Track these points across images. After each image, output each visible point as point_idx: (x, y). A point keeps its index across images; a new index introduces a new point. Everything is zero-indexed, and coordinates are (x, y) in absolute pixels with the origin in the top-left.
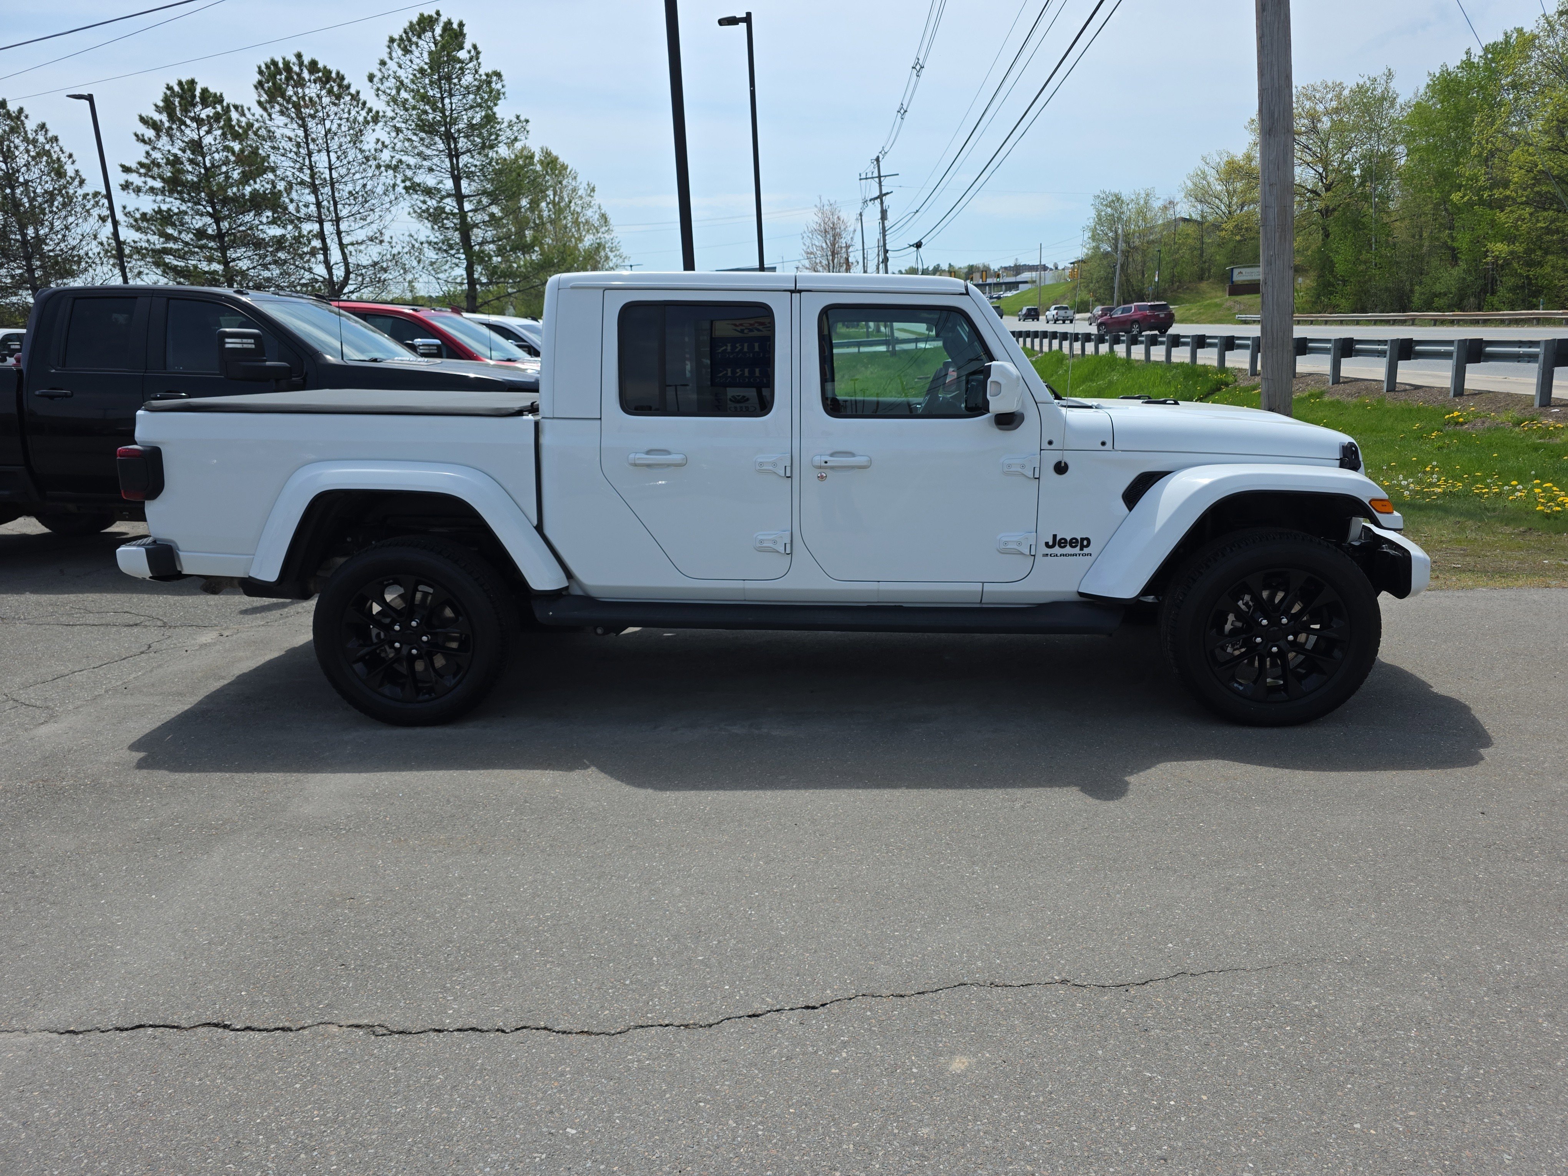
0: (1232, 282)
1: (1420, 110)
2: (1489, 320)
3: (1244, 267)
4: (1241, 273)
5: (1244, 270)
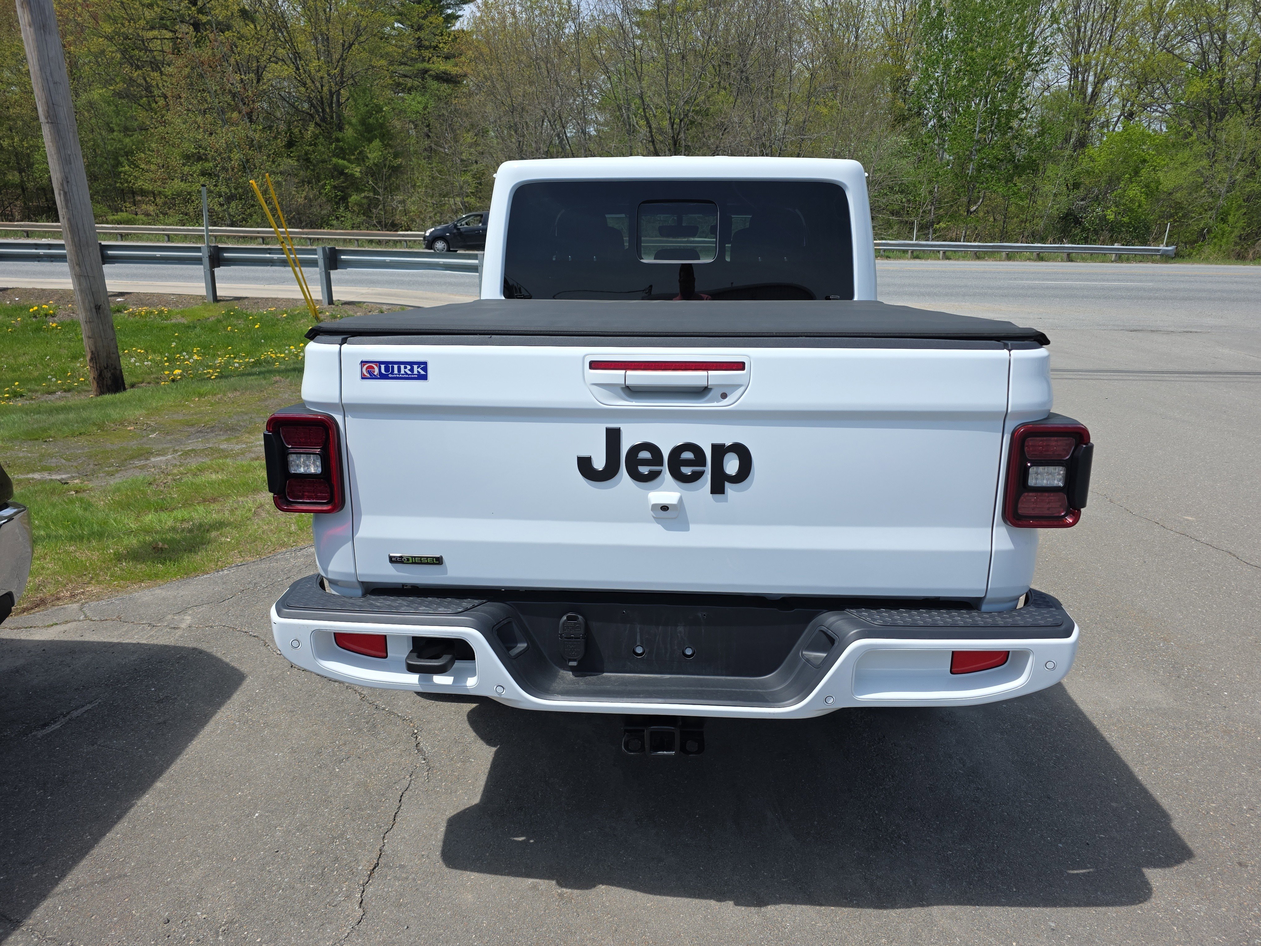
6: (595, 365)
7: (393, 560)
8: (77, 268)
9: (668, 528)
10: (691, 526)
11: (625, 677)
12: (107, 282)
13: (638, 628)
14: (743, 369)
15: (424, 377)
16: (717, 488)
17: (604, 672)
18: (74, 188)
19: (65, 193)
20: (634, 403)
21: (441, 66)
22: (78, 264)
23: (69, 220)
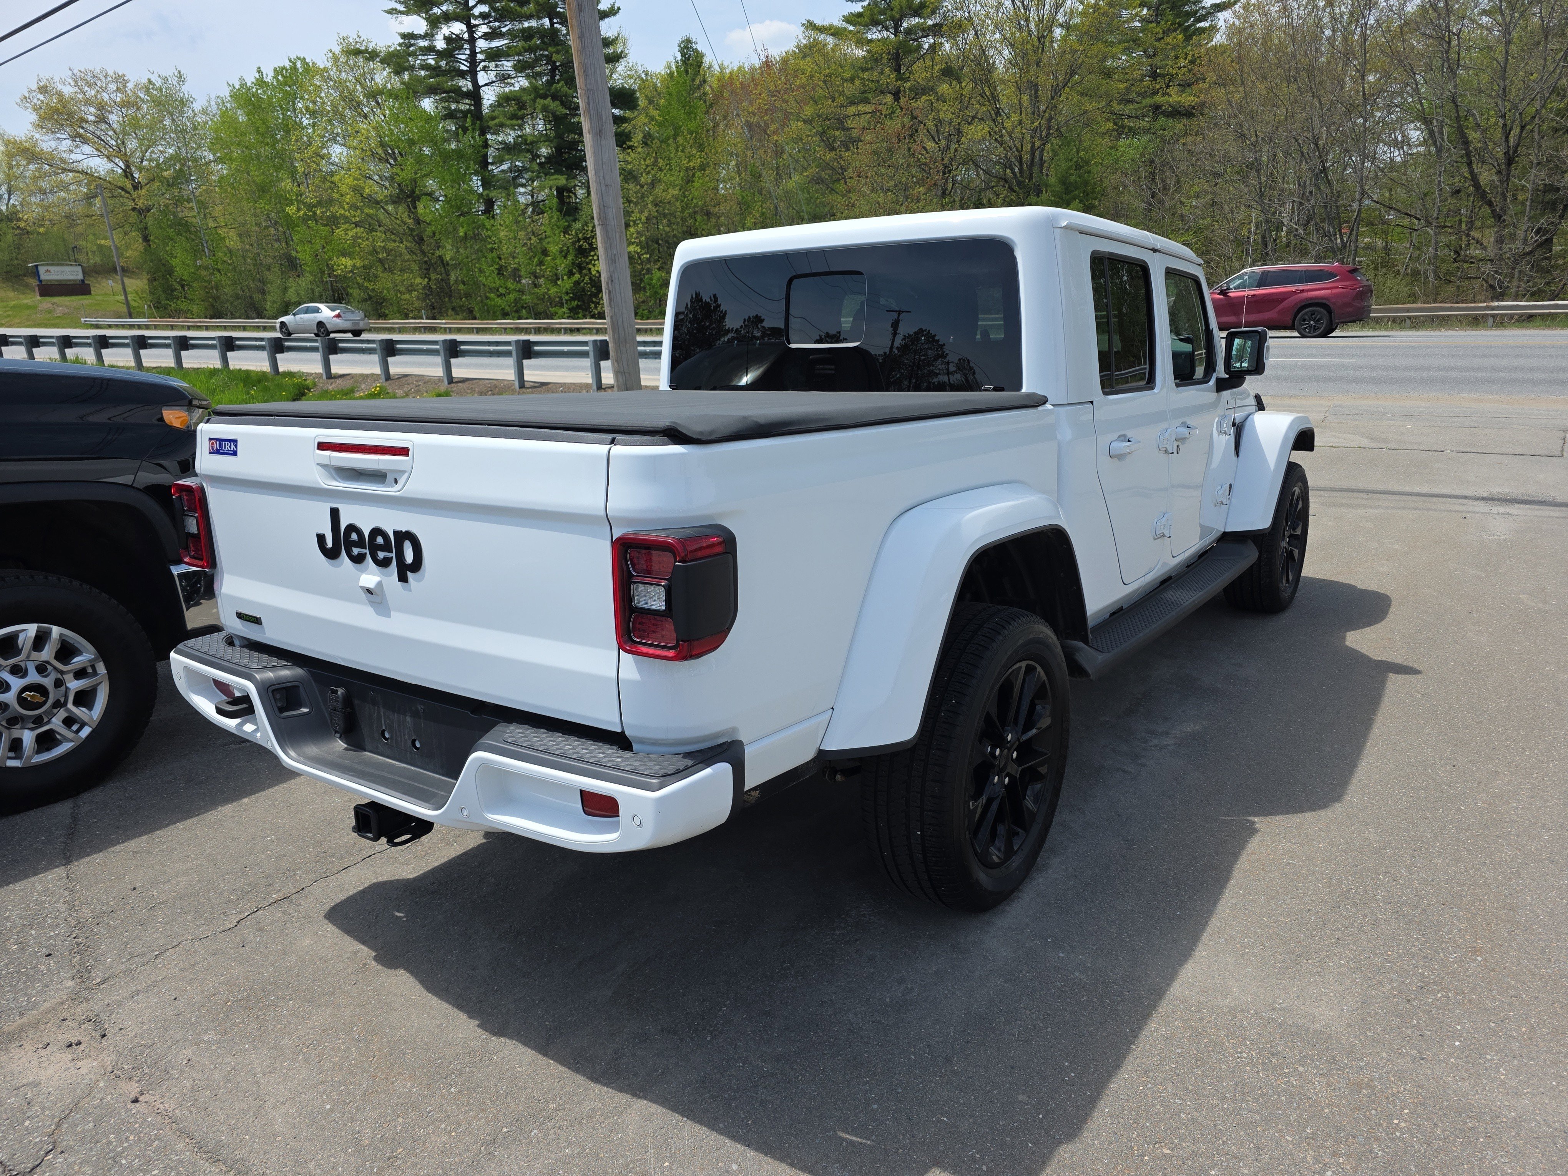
0: (41, 281)
1: (227, 119)
2: (486, 328)
3: (52, 265)
4: (47, 271)
5: (52, 268)
6: (322, 446)
7: (240, 616)
8: (616, 364)
9: (378, 613)
10: (393, 613)
11: (373, 757)
12: (642, 376)
13: (382, 710)
14: (407, 455)
15: (235, 453)
16: (403, 578)
17: (365, 750)
18: (617, 287)
19: (610, 292)
20: (342, 485)
21: (1175, 97)
22: (617, 361)
23: (611, 318)
